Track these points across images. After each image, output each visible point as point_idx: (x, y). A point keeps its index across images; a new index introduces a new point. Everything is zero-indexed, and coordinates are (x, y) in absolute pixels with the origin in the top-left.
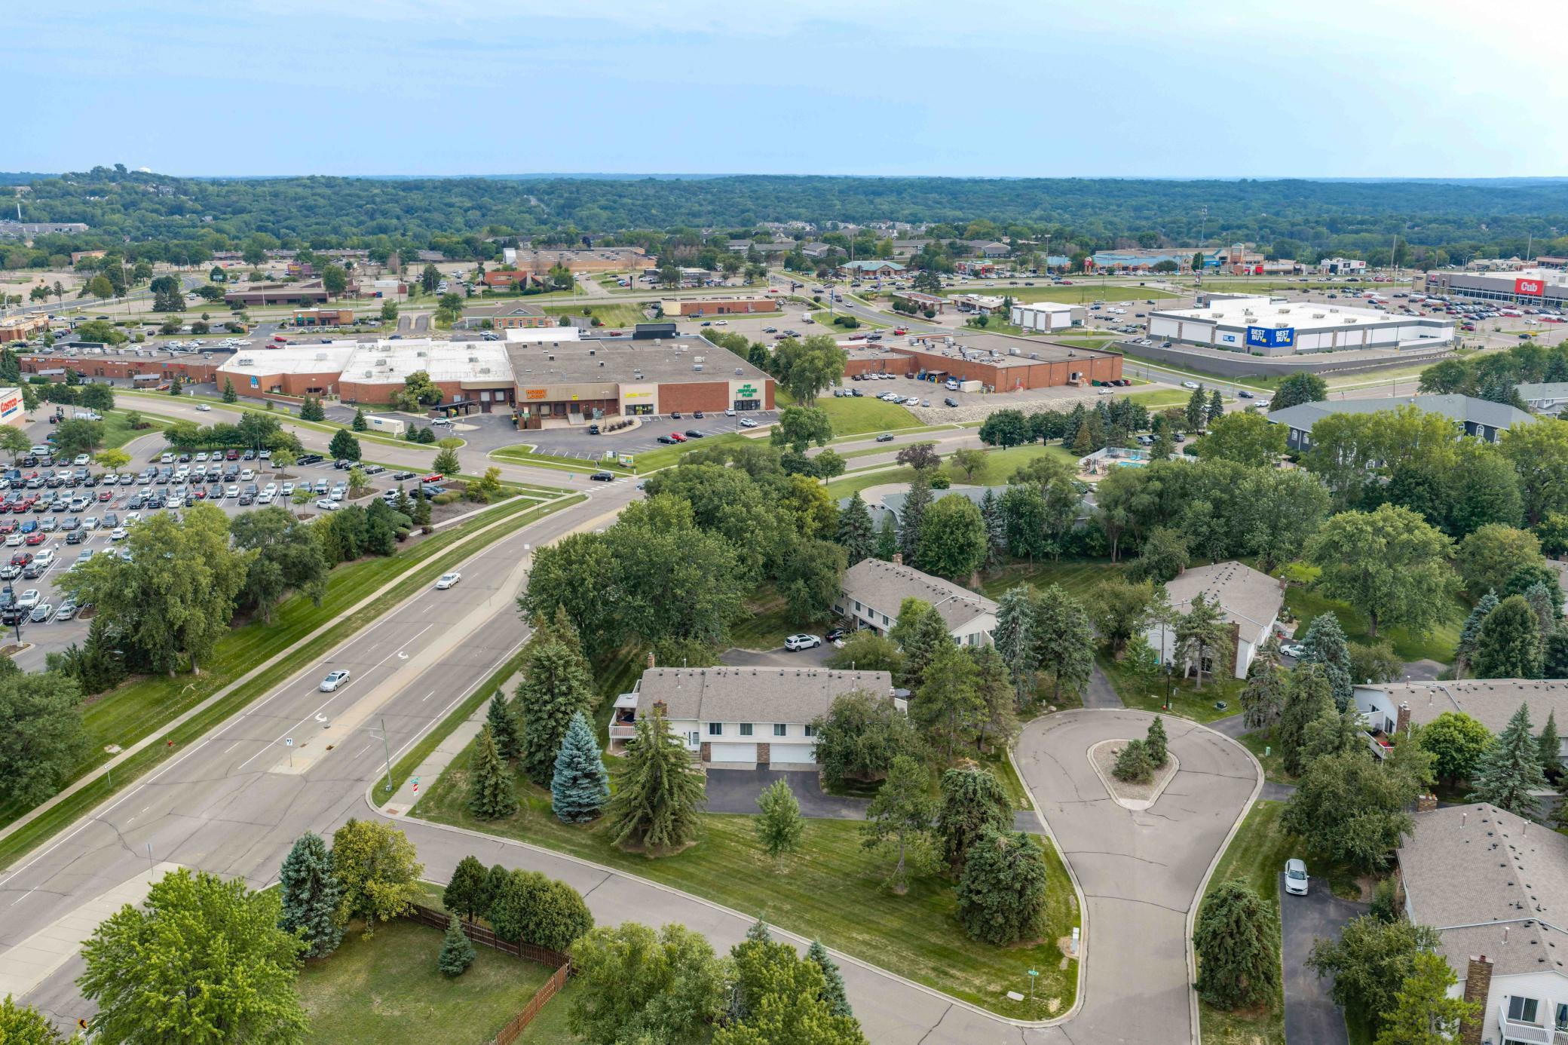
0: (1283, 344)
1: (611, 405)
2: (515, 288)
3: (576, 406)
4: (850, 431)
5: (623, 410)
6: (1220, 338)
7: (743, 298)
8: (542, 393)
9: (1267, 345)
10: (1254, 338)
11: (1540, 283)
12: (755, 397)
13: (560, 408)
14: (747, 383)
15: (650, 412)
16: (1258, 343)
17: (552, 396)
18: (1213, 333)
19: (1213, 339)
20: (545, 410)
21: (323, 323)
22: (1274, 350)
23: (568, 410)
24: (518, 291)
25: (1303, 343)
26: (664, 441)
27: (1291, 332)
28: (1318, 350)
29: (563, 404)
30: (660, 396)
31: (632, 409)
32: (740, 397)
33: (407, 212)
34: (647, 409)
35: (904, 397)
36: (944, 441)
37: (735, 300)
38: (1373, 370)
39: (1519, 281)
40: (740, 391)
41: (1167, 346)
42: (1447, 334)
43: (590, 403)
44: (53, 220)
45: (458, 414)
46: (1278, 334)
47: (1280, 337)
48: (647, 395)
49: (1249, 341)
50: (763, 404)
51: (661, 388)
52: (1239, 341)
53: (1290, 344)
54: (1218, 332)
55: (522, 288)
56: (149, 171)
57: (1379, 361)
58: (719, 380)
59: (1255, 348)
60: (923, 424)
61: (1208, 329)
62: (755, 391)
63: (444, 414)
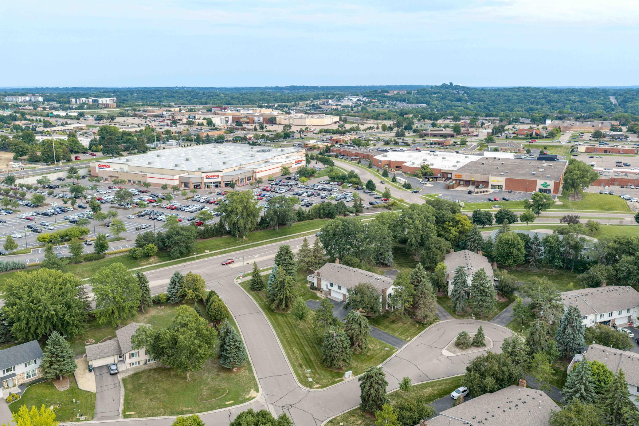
1: (486, 184)
2: (527, 136)
3: (473, 183)
4: (586, 208)
5: (490, 186)
7: (620, 147)
8: (460, 176)
12: (549, 188)
13: (467, 183)
14: (545, 181)
15: (502, 188)
17: (464, 178)
20: (462, 183)
21: (439, 145)
23: (471, 183)
24: (529, 137)
26: (489, 200)
29: (469, 181)
30: (506, 183)
31: (494, 186)
32: (542, 187)
33: (548, 103)
34: (500, 187)
35: (631, 197)
36: (626, 219)
37: (615, 147)
40: (541, 185)
43: (479, 182)
44: (417, 103)
45: (433, 180)
48: (501, 181)
50: (552, 191)
51: (507, 179)
55: (531, 136)
56: (461, 85)
58: (534, 179)
60: (631, 211)
62: (549, 185)
63: (427, 180)
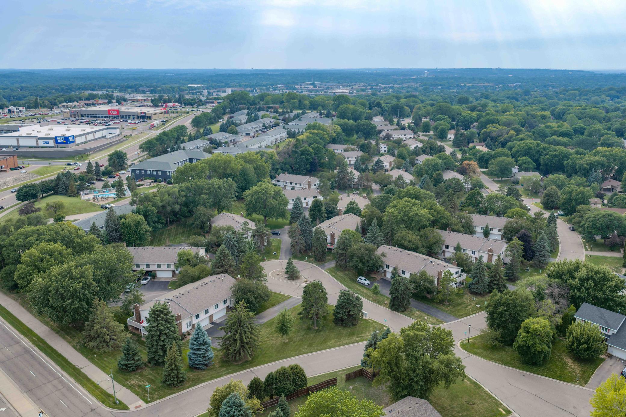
0: (72, 142)
6: (41, 143)
9: (67, 143)
10: (59, 141)
11: (117, 111)
16: (62, 143)
18: (37, 141)
19: (37, 144)
22: (70, 145)
25: (78, 140)
27: (73, 137)
28: (82, 143)
38: (108, 148)
39: (109, 111)
41: (17, 149)
42: (118, 132)
46: (70, 138)
47: (71, 139)
49: (57, 142)
52: (52, 143)
53: (74, 142)
54: (39, 141)
57: (108, 144)
59: (60, 145)
61: (34, 140)
